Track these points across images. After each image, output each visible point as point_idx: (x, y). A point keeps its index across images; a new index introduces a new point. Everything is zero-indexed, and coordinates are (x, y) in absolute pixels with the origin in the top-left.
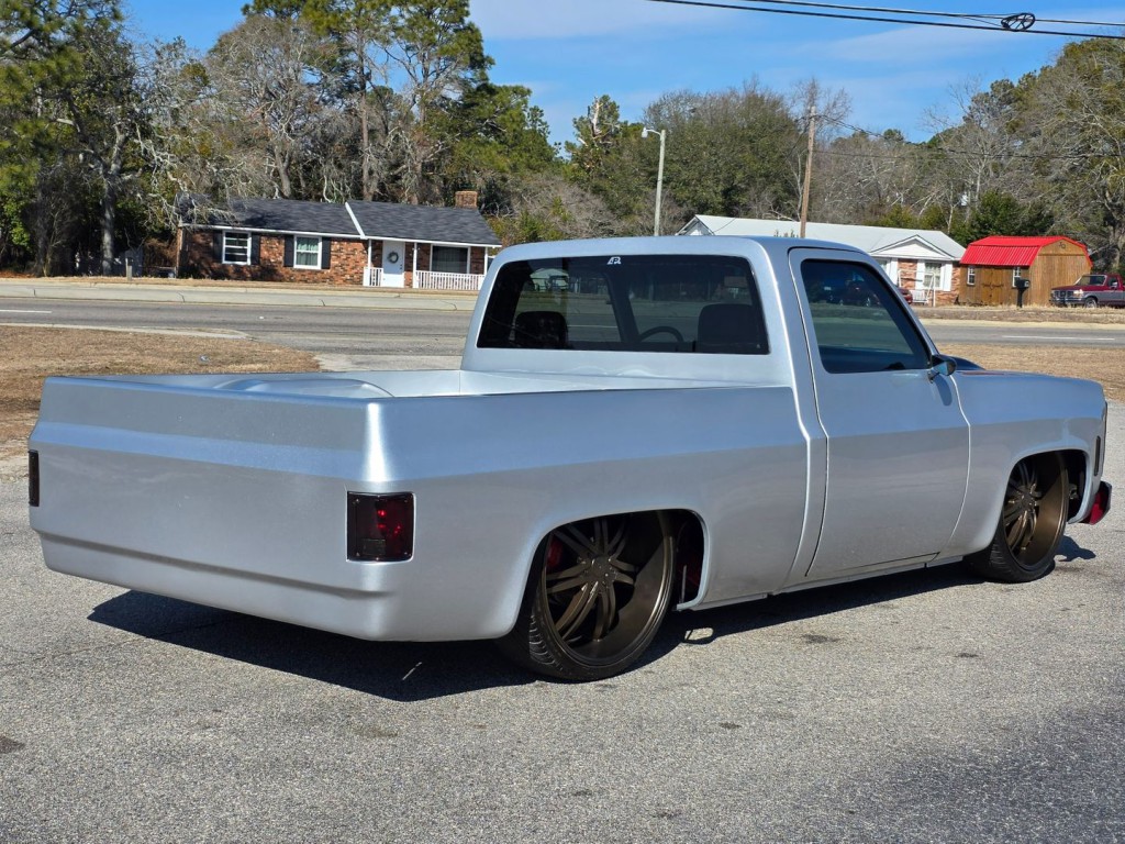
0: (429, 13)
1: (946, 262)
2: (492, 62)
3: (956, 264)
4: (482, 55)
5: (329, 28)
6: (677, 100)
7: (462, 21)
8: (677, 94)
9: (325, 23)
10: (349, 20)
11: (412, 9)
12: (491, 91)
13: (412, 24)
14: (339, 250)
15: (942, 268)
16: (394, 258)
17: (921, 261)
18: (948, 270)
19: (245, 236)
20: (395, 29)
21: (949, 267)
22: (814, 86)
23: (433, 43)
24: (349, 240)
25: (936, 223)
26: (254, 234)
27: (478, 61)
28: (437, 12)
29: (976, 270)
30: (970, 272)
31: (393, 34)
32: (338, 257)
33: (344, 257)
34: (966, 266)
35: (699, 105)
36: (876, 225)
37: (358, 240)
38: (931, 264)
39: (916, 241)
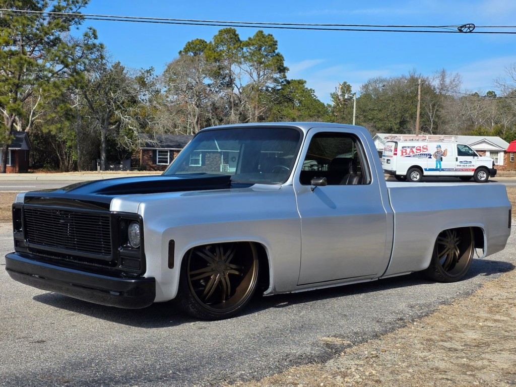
0: (260, 49)
1: (500, 151)
2: (288, 70)
3: (505, 152)
4: (283, 66)
5: (215, 58)
6: (375, 82)
7: (274, 52)
8: (376, 79)
9: (213, 57)
10: (224, 55)
11: (251, 48)
12: (288, 82)
13: (252, 55)
14: (209, 157)
15: (499, 154)
16: (234, 160)
17: (488, 151)
18: (501, 156)
19: (167, 152)
20: (244, 57)
21: (502, 154)
22: (444, 72)
23: (261, 63)
24: (214, 152)
25: (498, 133)
26: (171, 151)
27: (282, 70)
28: (263, 48)
29: (514, 154)
30: (511, 155)
31: (243, 59)
32: (209, 160)
33: (212, 160)
34: (510, 152)
35: (386, 83)
36: (468, 135)
37: (218, 152)
38: (493, 152)
39: (484, 142)
